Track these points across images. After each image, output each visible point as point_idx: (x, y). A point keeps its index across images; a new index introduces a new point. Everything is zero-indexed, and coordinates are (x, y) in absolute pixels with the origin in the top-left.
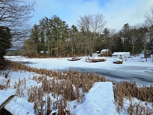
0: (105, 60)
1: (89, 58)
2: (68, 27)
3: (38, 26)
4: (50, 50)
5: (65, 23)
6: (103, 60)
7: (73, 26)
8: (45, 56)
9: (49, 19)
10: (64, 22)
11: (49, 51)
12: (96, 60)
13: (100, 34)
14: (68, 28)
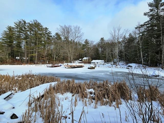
0: (83, 66)
1: (68, 64)
2: (51, 34)
4: (27, 56)
5: (48, 30)
6: (81, 67)
7: (57, 34)
8: (21, 62)
10: (46, 29)
12: (74, 66)
13: (82, 44)
14: (51, 35)
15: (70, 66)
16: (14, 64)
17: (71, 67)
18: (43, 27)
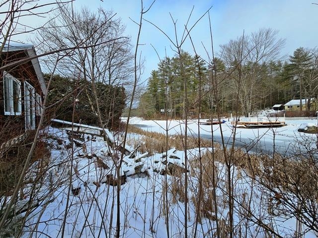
1: (239, 120)
2: (205, 64)
3: (157, 72)
4: (173, 108)
5: (199, 59)
8: (166, 117)
9: (171, 59)
10: (197, 57)
11: (171, 108)
12: (256, 124)
14: (204, 66)
15: (243, 124)
16: (160, 120)
17: (247, 125)
18: (192, 57)
